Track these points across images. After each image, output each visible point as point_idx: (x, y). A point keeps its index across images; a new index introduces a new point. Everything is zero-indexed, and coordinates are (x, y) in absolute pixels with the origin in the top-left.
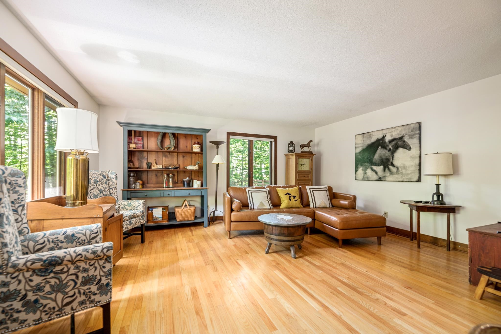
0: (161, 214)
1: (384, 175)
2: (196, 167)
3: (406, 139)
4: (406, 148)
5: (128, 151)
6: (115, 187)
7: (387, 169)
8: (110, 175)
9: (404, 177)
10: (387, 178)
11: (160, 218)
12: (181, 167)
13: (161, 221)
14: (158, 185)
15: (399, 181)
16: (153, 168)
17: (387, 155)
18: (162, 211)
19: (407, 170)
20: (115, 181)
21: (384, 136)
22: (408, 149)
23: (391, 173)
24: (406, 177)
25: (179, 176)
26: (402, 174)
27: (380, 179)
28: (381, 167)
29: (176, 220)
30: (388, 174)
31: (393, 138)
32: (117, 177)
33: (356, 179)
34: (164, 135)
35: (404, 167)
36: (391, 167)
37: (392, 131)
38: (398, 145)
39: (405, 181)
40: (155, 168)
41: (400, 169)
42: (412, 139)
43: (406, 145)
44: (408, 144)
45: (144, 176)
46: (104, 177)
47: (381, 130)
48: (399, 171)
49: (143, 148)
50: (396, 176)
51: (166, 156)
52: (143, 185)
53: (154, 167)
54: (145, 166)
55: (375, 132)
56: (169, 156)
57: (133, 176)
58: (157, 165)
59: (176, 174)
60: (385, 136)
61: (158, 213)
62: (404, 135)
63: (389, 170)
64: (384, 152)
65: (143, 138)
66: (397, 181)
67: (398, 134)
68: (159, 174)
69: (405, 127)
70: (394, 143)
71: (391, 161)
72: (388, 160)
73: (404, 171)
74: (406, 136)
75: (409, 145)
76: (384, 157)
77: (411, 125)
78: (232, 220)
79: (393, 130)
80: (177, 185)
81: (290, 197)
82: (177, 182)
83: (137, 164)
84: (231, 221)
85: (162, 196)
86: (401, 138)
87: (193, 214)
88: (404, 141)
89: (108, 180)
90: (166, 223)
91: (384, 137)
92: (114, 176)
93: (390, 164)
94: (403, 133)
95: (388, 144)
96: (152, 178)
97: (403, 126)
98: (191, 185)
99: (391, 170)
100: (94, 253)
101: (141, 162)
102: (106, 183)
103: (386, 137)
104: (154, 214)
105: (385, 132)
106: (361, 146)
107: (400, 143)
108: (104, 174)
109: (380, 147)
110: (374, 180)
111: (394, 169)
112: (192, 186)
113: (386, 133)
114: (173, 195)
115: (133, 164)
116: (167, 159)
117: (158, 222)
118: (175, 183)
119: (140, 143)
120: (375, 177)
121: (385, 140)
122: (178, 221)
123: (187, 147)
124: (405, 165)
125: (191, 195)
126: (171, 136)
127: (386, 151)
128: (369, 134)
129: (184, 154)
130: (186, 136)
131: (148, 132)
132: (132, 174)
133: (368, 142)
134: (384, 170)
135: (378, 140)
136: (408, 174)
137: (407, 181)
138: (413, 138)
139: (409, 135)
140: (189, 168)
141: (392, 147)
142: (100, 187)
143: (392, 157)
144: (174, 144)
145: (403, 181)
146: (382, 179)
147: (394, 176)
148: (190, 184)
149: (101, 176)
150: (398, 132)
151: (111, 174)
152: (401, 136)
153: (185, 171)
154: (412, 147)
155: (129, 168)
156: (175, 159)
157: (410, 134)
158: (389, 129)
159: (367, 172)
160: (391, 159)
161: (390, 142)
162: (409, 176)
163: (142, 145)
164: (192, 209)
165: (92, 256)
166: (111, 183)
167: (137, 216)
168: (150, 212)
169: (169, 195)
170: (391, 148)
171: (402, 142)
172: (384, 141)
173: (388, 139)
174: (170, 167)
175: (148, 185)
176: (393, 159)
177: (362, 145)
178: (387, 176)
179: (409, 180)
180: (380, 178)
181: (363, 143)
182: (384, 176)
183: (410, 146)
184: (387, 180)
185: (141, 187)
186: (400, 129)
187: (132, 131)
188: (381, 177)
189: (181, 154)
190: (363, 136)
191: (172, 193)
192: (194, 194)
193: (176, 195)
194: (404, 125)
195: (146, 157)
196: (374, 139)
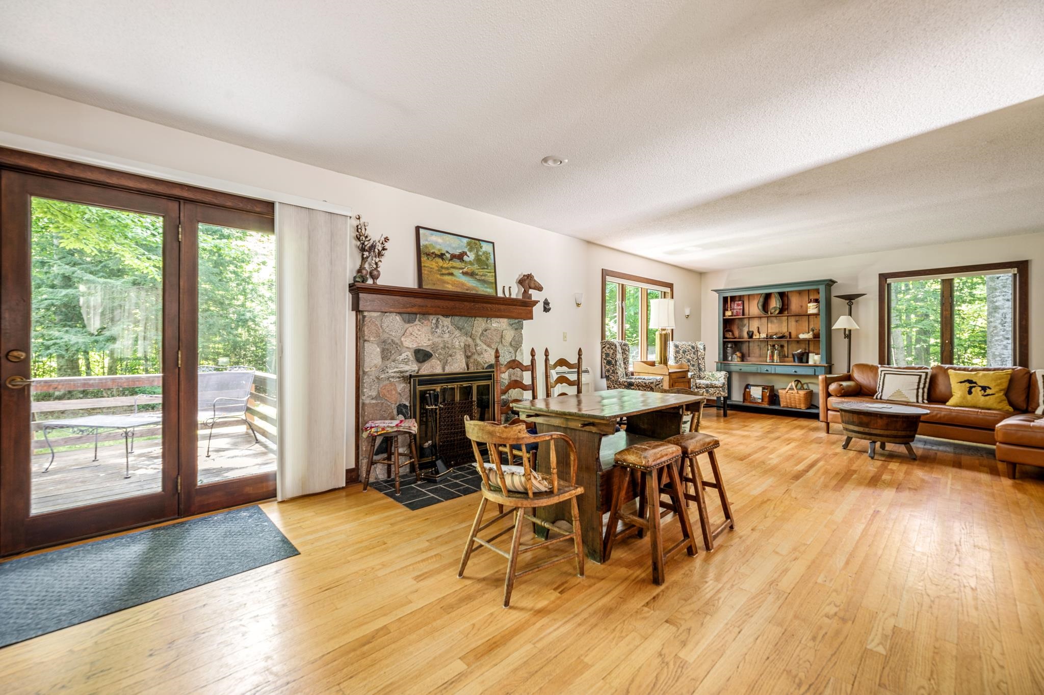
0: (761, 394)
2: (809, 336)
5: (724, 319)
6: (703, 358)
8: (699, 346)
11: (759, 399)
12: (793, 335)
13: (759, 403)
14: (761, 359)
16: (754, 337)
18: (763, 391)
20: (703, 352)
25: (790, 347)
29: (779, 404)
32: (705, 348)
34: (768, 297)
40: (758, 337)
45: (745, 348)
46: (693, 348)
49: (743, 315)
51: (772, 322)
52: (743, 358)
53: (756, 336)
54: (745, 335)
56: (775, 321)
57: (731, 347)
58: (760, 333)
59: (786, 345)
61: (756, 393)
65: (743, 302)
68: (763, 345)
78: (829, 408)
80: (786, 359)
81: (971, 388)
82: (786, 355)
83: (737, 333)
84: (828, 410)
85: (759, 371)
87: (802, 399)
89: (697, 351)
90: (766, 406)
92: (702, 347)
96: (755, 349)
98: (804, 360)
100: (645, 383)
101: (741, 331)
102: (694, 353)
104: (751, 393)
108: (693, 345)
112: (807, 362)
114: (773, 372)
115: (733, 334)
116: (773, 326)
117: (756, 403)
118: (783, 357)
119: (740, 309)
122: (782, 406)
123: (802, 306)
125: (799, 373)
126: (777, 295)
129: (797, 317)
130: (800, 293)
131: (749, 295)
132: (729, 346)
140: (802, 336)
142: (688, 357)
144: (780, 305)
148: (803, 358)
149: (690, 347)
151: (700, 344)
153: (799, 341)
155: (724, 337)
156: (785, 324)
163: (741, 311)
164: (802, 393)
165: (644, 385)
166: (699, 354)
167: (717, 387)
168: (748, 390)
169: (767, 370)
174: (774, 337)
175: (748, 358)
185: (739, 359)
187: (727, 297)
189: (792, 317)
191: (772, 370)
192: (803, 373)
193: (777, 372)
195: (747, 325)
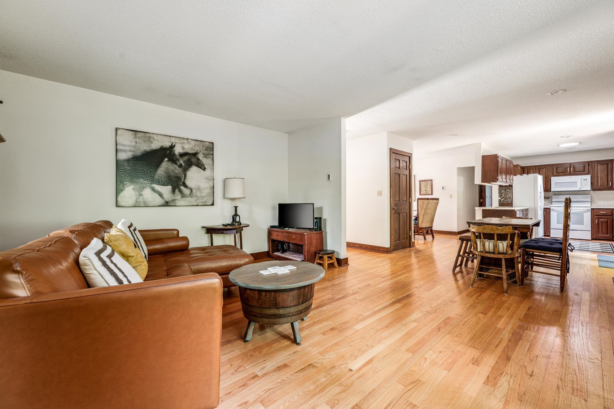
1: (173, 198)
3: (200, 156)
4: (201, 168)
7: (177, 191)
9: (199, 201)
10: (177, 202)
15: (193, 206)
17: (177, 172)
19: (202, 193)
21: (172, 145)
22: (202, 169)
23: (183, 195)
24: (201, 200)
26: (197, 197)
27: (167, 204)
28: (169, 186)
30: (179, 197)
31: (185, 151)
33: (117, 206)
35: (199, 189)
36: (182, 188)
37: (184, 143)
38: (191, 161)
39: (200, 206)
41: (194, 191)
42: (206, 158)
43: (201, 164)
44: (203, 163)
47: (168, 136)
48: (193, 194)
50: (189, 199)
55: (158, 136)
60: (174, 146)
62: (198, 151)
63: (181, 191)
64: (172, 168)
66: (190, 206)
67: (192, 149)
69: (199, 143)
70: (186, 158)
71: (183, 180)
72: (178, 178)
73: (198, 194)
74: (200, 153)
75: (203, 165)
76: (172, 174)
77: (206, 143)
79: (185, 141)
86: (195, 154)
88: (198, 159)
91: (172, 147)
93: (181, 183)
94: (197, 149)
95: (178, 157)
97: (196, 140)
99: (183, 192)
103: (175, 148)
105: (173, 140)
106: (130, 151)
107: (194, 160)
109: (166, 159)
110: (158, 205)
111: (186, 191)
113: (176, 143)
120: (159, 200)
121: (174, 151)
124: (199, 186)
127: (175, 166)
128: (148, 135)
133: (145, 147)
134: (173, 191)
135: (162, 149)
136: (203, 197)
137: (202, 205)
138: (208, 158)
139: (204, 154)
141: (184, 162)
143: (184, 175)
145: (197, 205)
146: (170, 204)
147: (187, 199)
150: (191, 146)
152: (195, 151)
154: (206, 168)
157: (204, 152)
158: (179, 139)
159: (143, 193)
160: (183, 178)
161: (182, 155)
162: (204, 199)
170: (183, 164)
171: (196, 159)
172: (172, 153)
173: (178, 150)
176: (185, 178)
177: (132, 149)
178: (177, 200)
179: (204, 204)
180: (167, 202)
181: (134, 147)
182: (173, 200)
183: (205, 166)
184: (177, 205)
186: (193, 143)
188: (167, 200)
190: (136, 135)
194: (198, 140)
196: (155, 145)
